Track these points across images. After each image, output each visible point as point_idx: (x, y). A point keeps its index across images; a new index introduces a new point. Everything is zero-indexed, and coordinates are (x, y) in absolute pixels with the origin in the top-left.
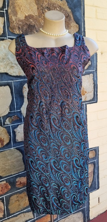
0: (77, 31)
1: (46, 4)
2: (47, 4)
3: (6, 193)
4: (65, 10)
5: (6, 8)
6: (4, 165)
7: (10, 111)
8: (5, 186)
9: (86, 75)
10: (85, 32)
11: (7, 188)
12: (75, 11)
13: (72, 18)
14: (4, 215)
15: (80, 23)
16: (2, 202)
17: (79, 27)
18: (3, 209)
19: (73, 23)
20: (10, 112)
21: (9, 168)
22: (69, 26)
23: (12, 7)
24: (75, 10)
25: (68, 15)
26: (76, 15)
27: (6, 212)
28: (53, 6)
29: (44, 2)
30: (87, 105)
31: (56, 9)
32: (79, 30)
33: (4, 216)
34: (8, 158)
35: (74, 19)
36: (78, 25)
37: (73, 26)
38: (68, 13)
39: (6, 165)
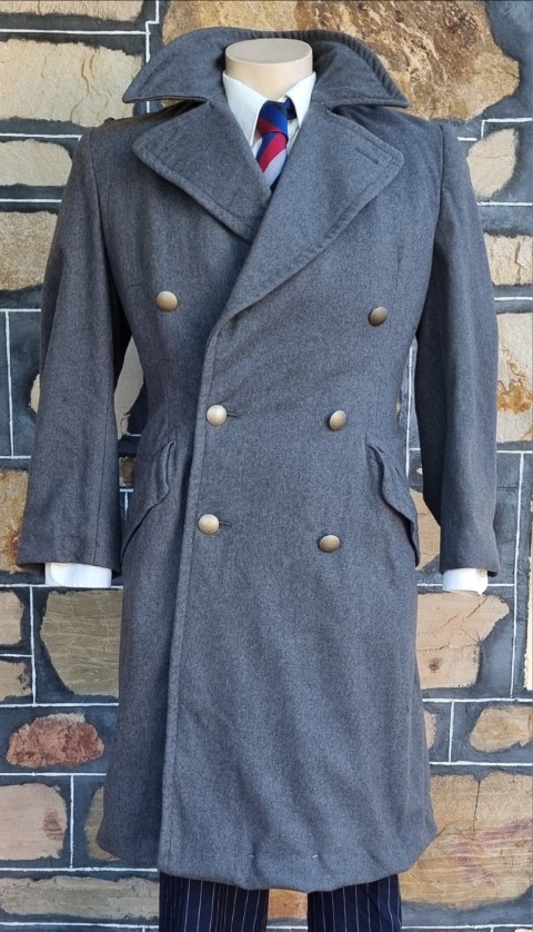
0: (510, 86)
3: (82, 764)
5: (154, 19)
6: (83, 646)
7: (128, 430)
8: (82, 737)
11: (87, 747)
13: (484, 32)
14: (65, 852)
16: (63, 797)
17: (521, 72)
18: (64, 827)
19: (485, 54)
20: (128, 434)
22: (459, 73)
23: (179, 13)
25: (462, 19)
26: (506, 17)
27: (72, 842)
32: (519, 89)
33: (63, 859)
34: (104, 622)
35: (493, 35)
36: (516, 63)
37: (487, 70)
38: (460, 11)
39: (93, 648)
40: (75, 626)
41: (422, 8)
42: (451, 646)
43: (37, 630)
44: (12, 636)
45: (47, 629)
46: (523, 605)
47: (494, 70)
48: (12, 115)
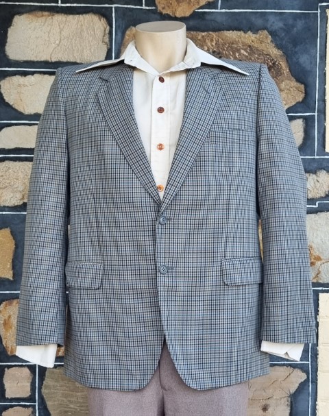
0: (301, 100)
1: (212, 46)
2: (214, 44)
4: (263, 54)
6: (66, 398)
9: (321, 211)
10: (324, 101)
12: (295, 52)
13: (285, 70)
15: (310, 79)
17: (305, 90)
19: (288, 82)
21: (76, 409)
24: (296, 50)
25: (274, 64)
26: (298, 63)
28: (232, 47)
29: (205, 41)
30: (321, 296)
31: (237, 54)
32: (305, 99)
35: (290, 69)
36: (303, 85)
37: (288, 89)
38: (273, 60)
39: (71, 399)
40: (61, 386)
41: (253, 59)
42: (274, 397)
43: (40, 388)
44: (26, 393)
45: (46, 388)
46: (314, 374)
47: (291, 89)
48: (35, 112)
